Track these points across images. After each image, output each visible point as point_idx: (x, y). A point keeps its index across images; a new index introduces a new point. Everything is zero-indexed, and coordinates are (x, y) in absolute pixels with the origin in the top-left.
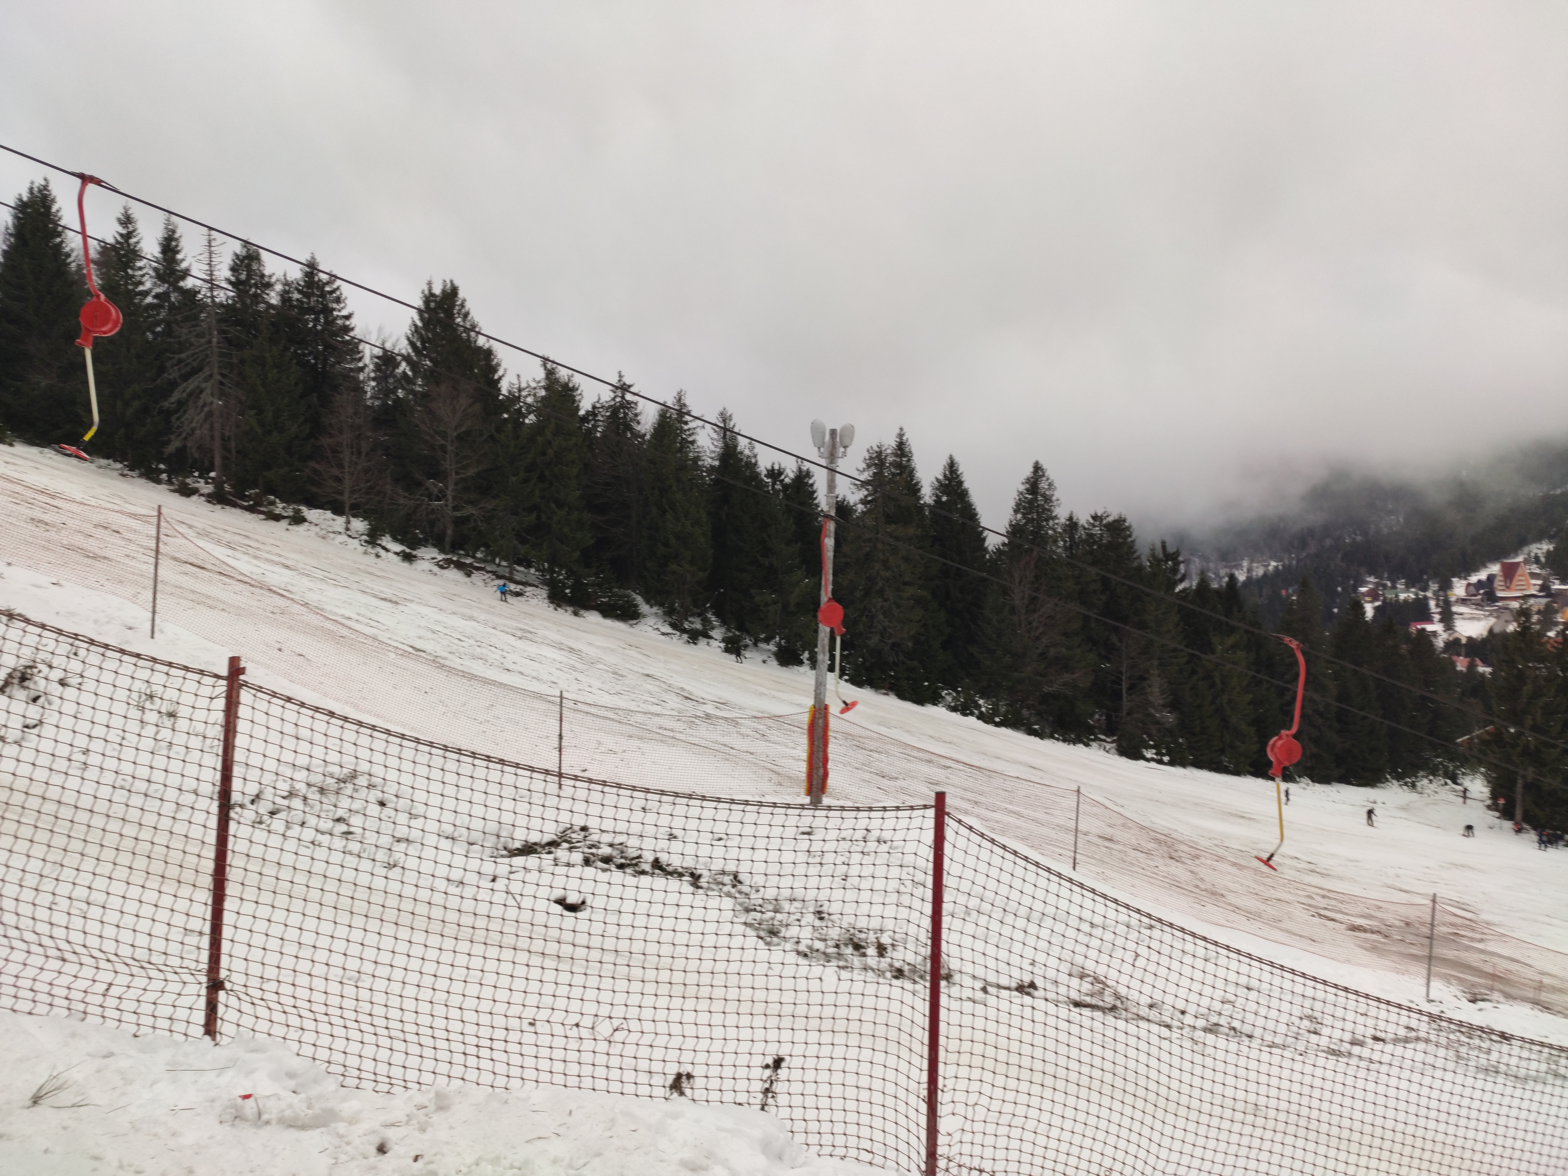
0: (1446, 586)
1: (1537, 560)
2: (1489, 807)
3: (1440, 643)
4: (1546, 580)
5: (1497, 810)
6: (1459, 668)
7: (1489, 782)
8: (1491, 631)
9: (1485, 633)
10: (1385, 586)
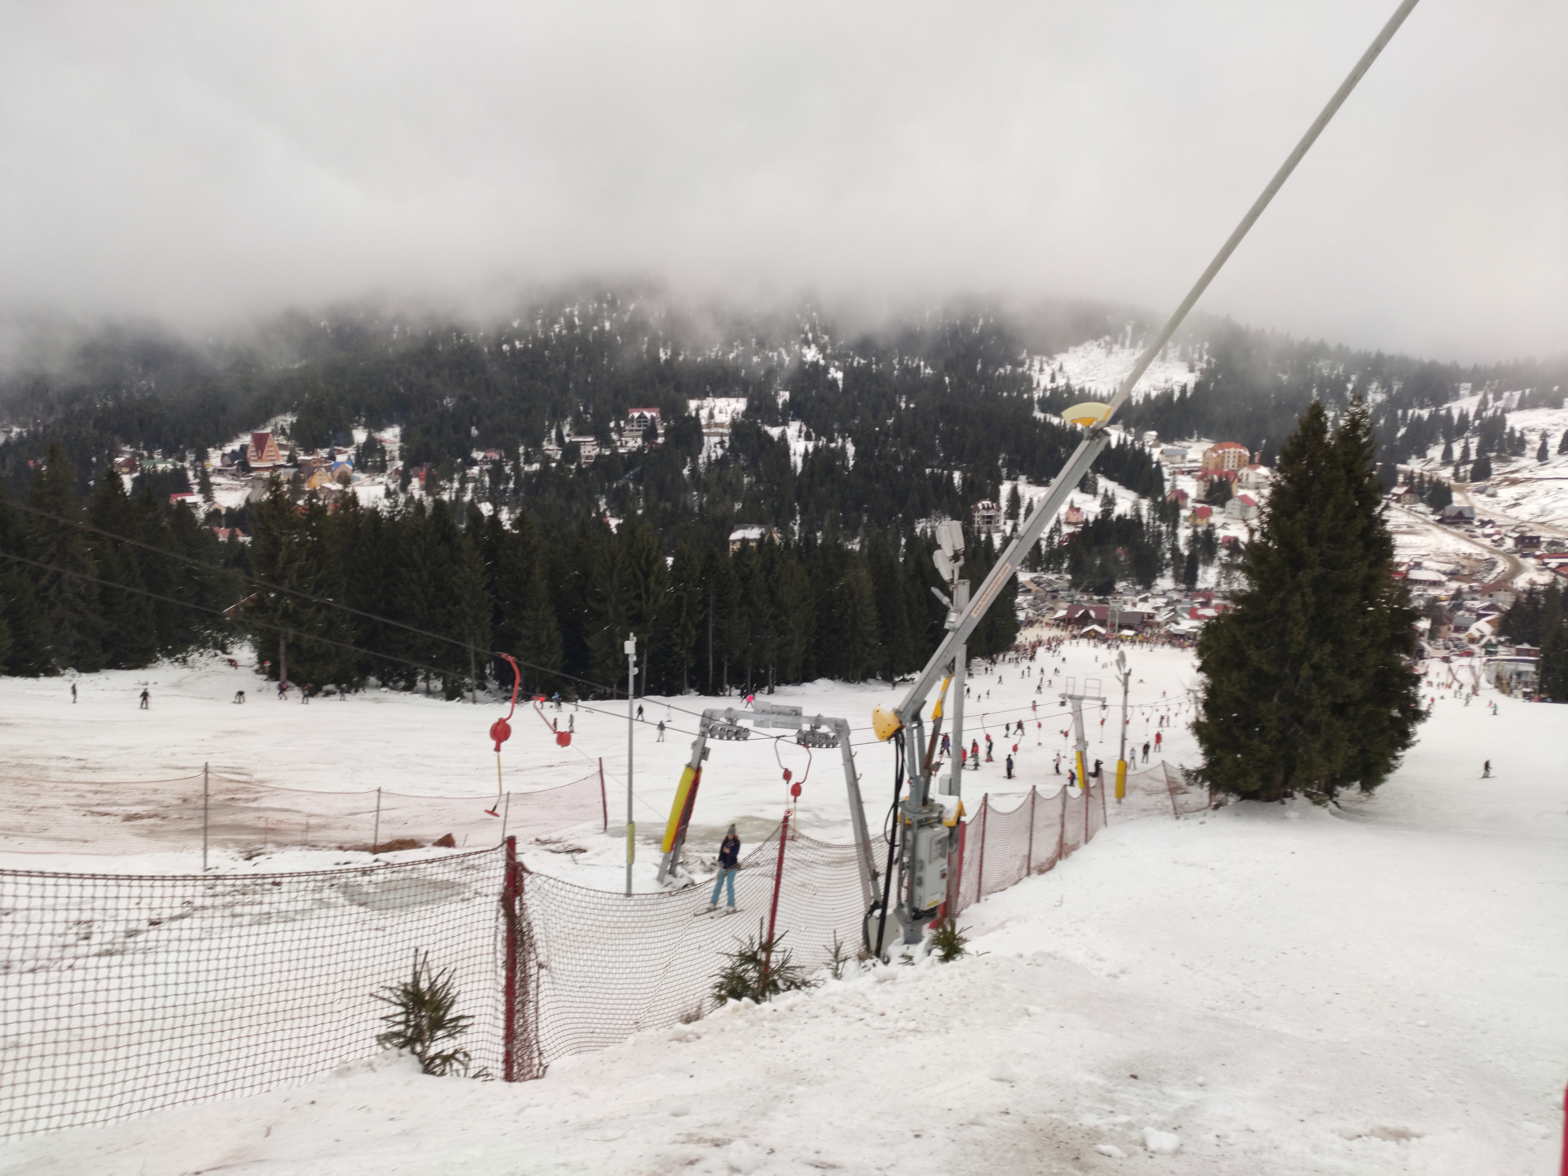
0: (202, 456)
1: (283, 432)
2: (257, 672)
3: (201, 514)
4: (292, 451)
5: (264, 673)
6: (221, 539)
7: (255, 647)
8: (248, 500)
9: (243, 503)
10: (141, 456)
